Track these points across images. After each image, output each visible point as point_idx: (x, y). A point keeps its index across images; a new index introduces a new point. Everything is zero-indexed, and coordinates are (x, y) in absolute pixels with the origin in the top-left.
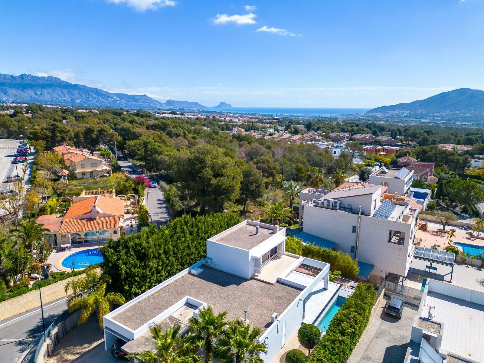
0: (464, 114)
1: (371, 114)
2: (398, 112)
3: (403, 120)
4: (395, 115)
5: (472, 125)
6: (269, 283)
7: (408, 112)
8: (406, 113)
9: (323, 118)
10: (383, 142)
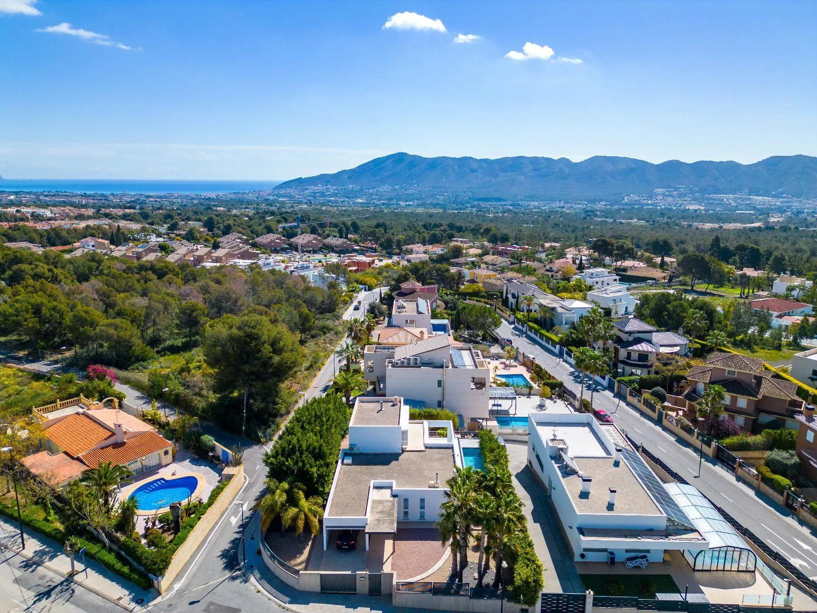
0: (406, 190)
1: (283, 192)
2: (320, 188)
3: (331, 201)
4: (318, 193)
5: (418, 205)
6: (420, 451)
7: (334, 187)
8: (332, 189)
9: (205, 199)
10: (337, 247)
